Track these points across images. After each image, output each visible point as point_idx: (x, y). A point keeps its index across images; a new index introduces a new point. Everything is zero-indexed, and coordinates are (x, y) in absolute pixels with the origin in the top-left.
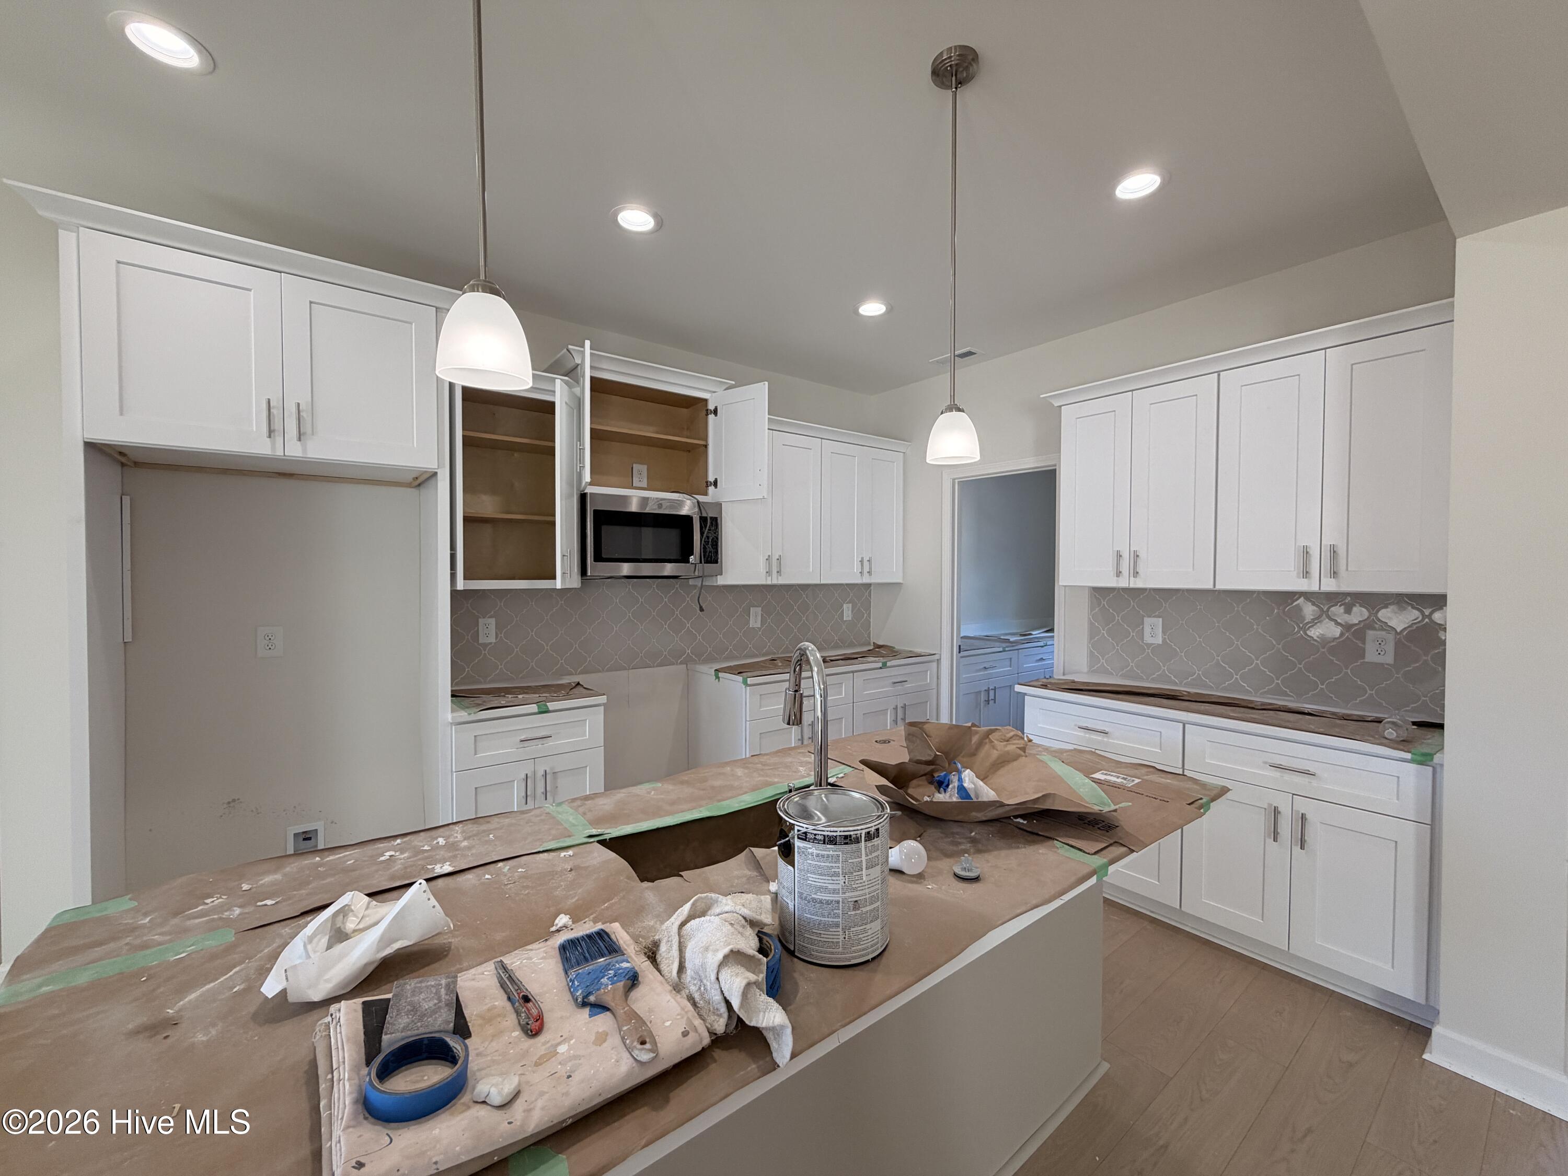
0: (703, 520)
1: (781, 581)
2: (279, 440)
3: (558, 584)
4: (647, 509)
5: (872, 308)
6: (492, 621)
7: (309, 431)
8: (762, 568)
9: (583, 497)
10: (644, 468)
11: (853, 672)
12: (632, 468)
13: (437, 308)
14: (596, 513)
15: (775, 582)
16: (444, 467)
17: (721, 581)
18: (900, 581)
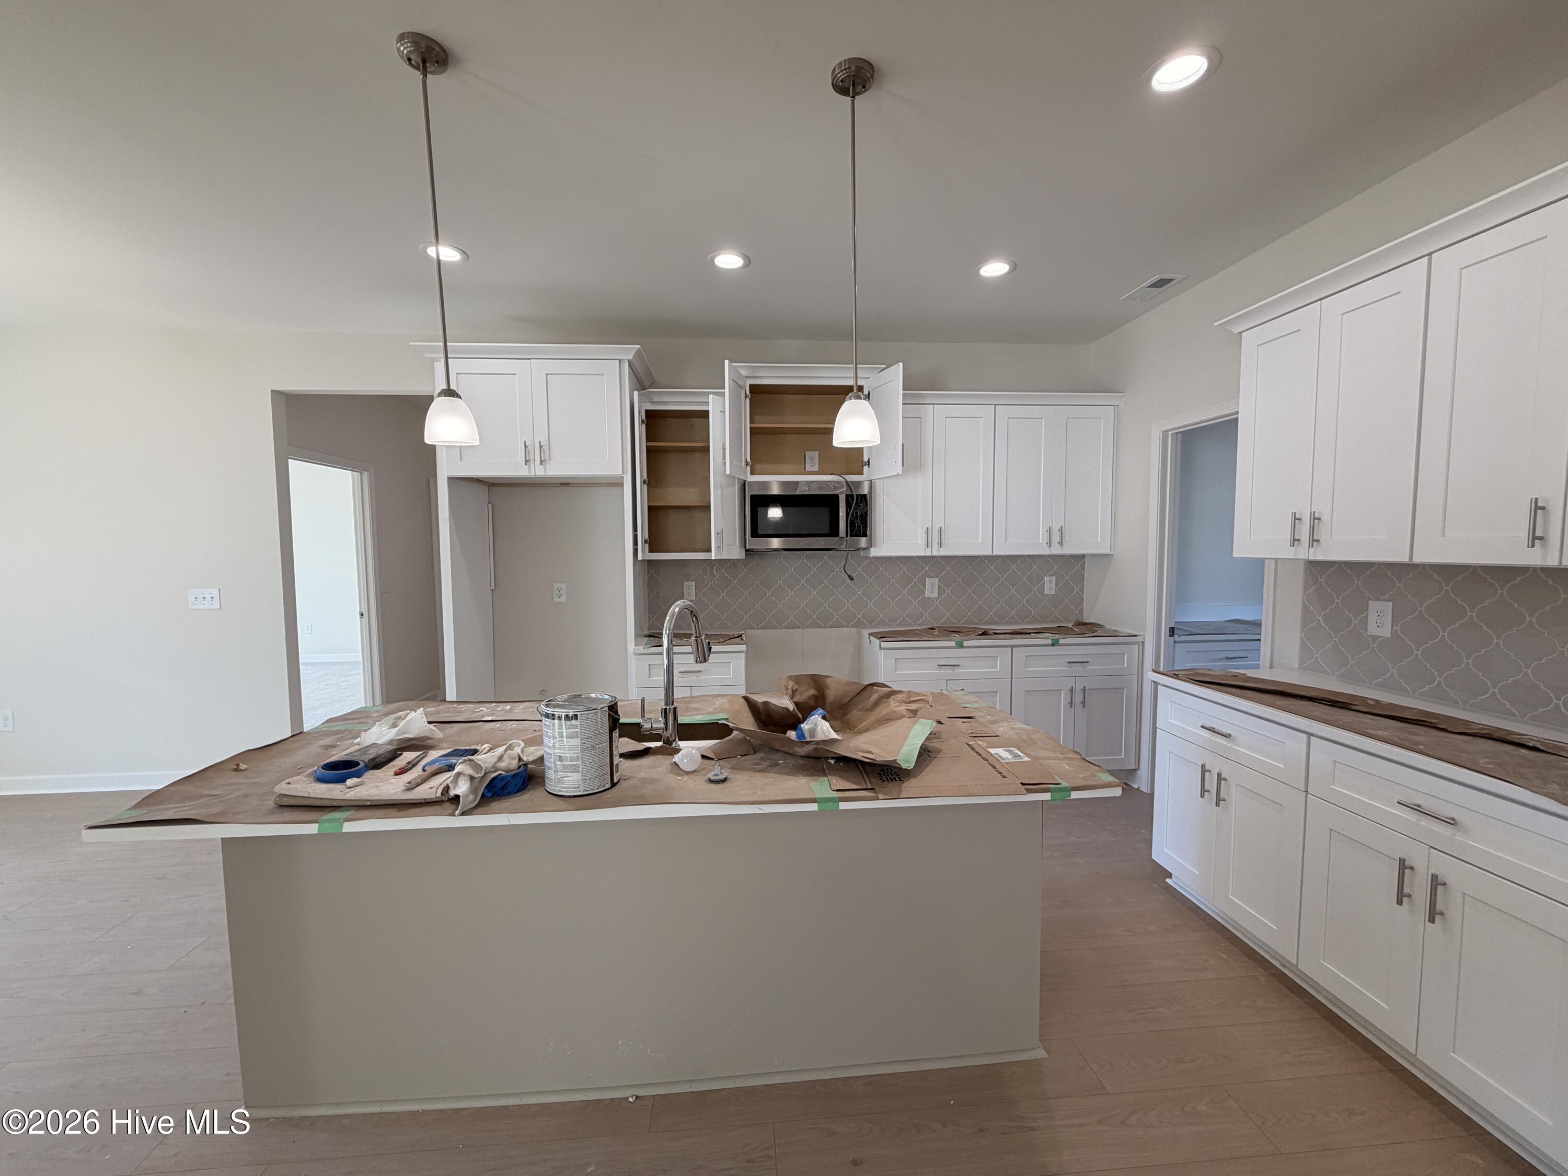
0: (849, 498)
1: (943, 552)
2: (532, 466)
3: (713, 556)
4: (797, 492)
5: (994, 269)
6: (693, 584)
7: (547, 458)
8: (921, 541)
9: (744, 484)
10: (816, 454)
11: (1012, 647)
12: (805, 455)
13: (620, 360)
14: (753, 497)
15: (935, 553)
16: (627, 473)
17: (874, 552)
18: (1108, 552)
